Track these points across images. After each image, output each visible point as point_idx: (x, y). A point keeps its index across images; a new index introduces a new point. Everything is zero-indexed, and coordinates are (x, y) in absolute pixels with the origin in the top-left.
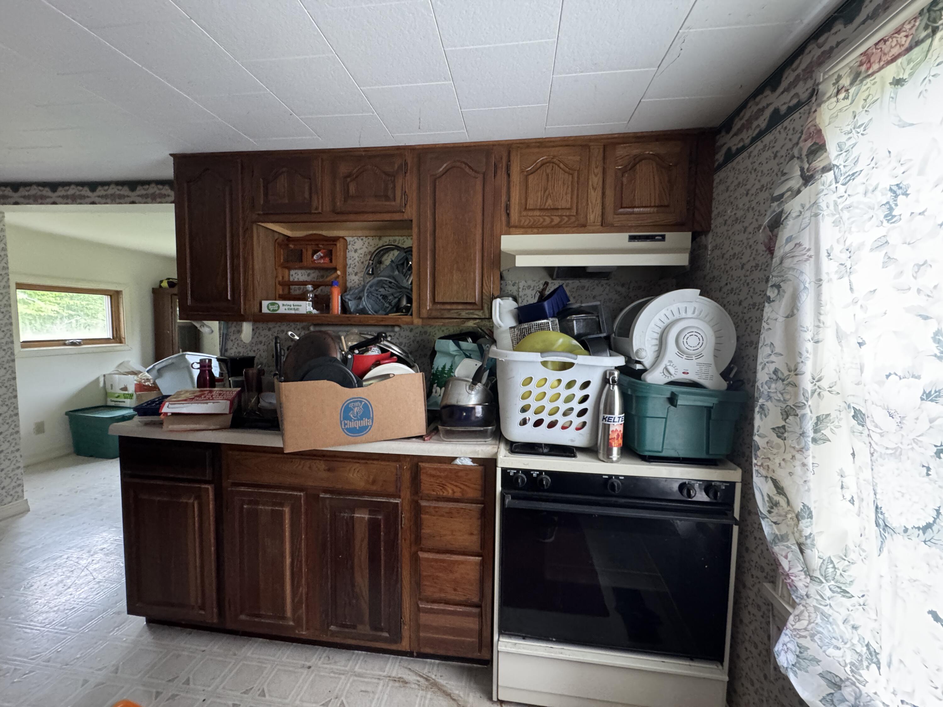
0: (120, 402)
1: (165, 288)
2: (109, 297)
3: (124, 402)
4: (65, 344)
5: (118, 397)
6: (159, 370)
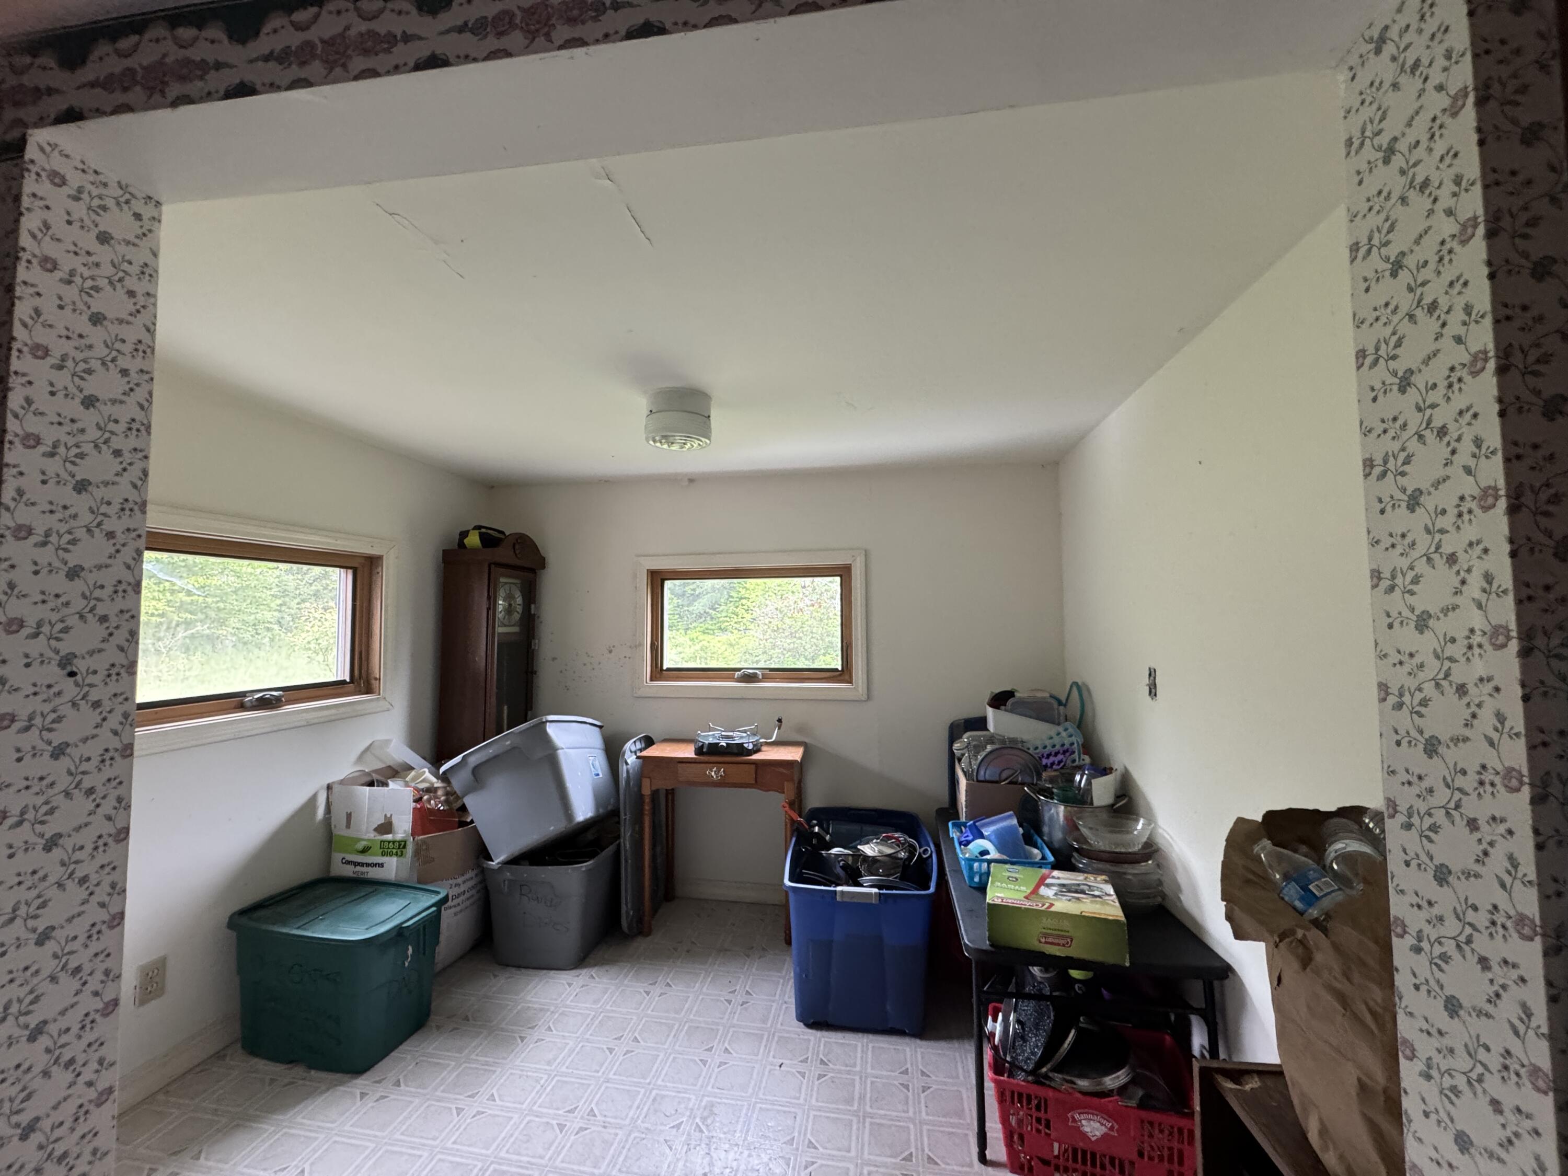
0: (368, 865)
1: (474, 550)
2: (350, 572)
3: (381, 865)
4: (242, 707)
5: (364, 851)
6: (476, 770)
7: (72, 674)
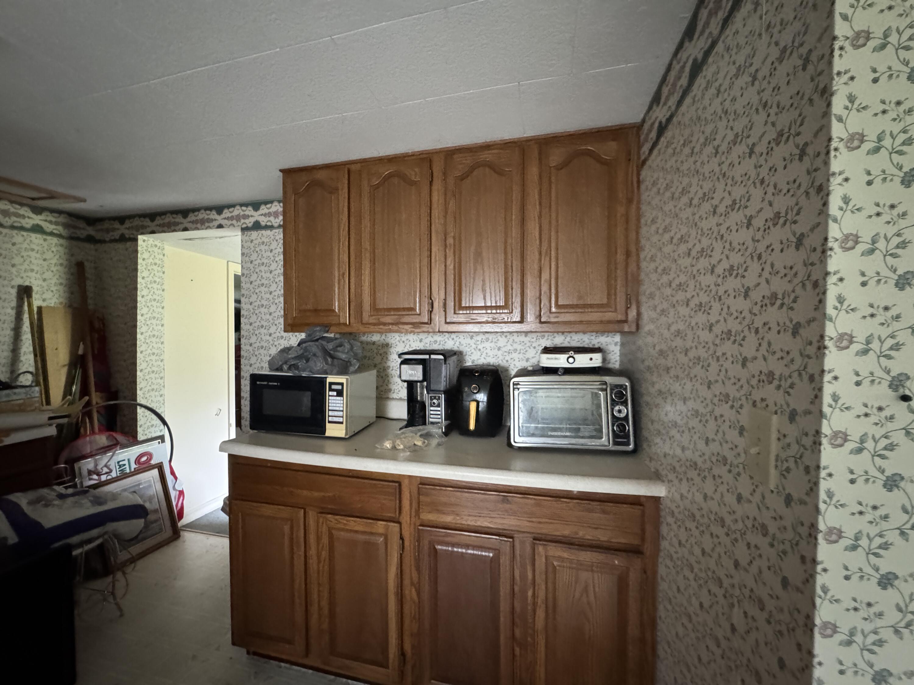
7: (905, 398)
